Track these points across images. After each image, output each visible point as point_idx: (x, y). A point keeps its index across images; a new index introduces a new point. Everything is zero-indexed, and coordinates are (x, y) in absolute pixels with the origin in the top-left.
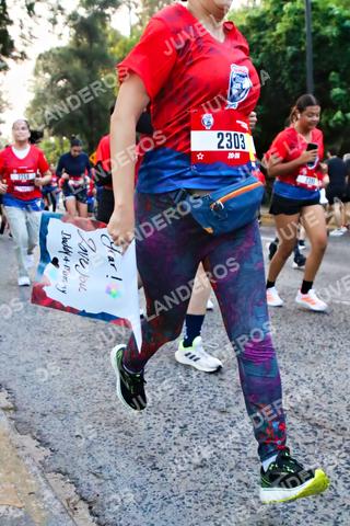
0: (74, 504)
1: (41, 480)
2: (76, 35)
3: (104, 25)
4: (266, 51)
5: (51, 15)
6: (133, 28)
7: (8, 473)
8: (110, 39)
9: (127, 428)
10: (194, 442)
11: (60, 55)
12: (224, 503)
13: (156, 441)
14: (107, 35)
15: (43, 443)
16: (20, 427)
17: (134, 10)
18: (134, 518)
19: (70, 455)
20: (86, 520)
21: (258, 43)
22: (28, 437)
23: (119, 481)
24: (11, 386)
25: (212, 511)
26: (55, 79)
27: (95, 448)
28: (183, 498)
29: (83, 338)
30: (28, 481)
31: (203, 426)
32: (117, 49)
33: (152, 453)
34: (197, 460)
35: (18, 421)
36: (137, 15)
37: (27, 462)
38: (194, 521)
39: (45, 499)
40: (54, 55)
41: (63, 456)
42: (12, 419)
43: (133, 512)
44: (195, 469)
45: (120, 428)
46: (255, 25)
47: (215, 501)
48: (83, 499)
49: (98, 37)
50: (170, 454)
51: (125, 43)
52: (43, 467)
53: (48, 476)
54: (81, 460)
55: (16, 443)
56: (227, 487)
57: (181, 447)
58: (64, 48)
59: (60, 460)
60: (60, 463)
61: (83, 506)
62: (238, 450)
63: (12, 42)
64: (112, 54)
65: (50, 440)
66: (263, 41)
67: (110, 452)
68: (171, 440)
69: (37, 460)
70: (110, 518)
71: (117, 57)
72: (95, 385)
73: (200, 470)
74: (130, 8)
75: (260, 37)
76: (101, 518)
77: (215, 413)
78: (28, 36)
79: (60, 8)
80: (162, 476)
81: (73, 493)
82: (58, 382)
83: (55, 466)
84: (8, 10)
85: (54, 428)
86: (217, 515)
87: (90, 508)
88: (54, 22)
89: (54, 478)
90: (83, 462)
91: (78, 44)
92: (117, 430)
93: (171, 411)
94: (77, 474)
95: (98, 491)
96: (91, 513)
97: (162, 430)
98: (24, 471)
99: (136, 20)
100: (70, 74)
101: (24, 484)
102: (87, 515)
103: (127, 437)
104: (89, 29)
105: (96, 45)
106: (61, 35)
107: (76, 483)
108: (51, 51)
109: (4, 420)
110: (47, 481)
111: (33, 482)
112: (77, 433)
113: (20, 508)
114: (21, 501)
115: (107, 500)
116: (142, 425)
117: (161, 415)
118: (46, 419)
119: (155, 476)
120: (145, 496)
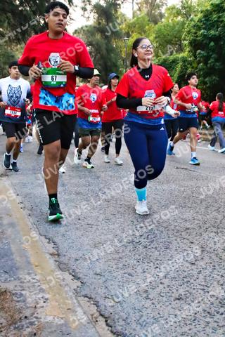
0: (96, 318)
1: (75, 301)
2: (98, 17)
3: (116, 11)
4: (222, 27)
5: (83, 5)
6: (134, 13)
7: (55, 295)
9: (130, 270)
10: (174, 283)
11: (88, 30)
12: (194, 324)
13: (148, 280)
14: (117, 18)
15: (76, 277)
16: (62, 266)
18: (134, 330)
19: (93, 287)
20: (104, 329)
21: (217, 21)
22: (67, 273)
23: (125, 305)
24: (56, 240)
25: (186, 329)
27: (109, 283)
28: (167, 319)
29: (101, 212)
30: (66, 301)
31: (180, 272)
32: (124, 26)
33: (146, 288)
34: (176, 295)
35: (60, 263)
36: (137, 4)
37: (66, 289)
38: (174, 335)
39: (77, 313)
40: (84, 31)
41: (89, 287)
42: (56, 261)
43: (134, 326)
44: (174, 300)
45: (125, 271)
46: (216, 9)
47: (188, 322)
48: (101, 315)
49: (112, 18)
50: (158, 290)
51: (129, 22)
52: (76, 292)
53: (79, 299)
54: (100, 290)
56: (196, 314)
57: (165, 286)
58: (90, 26)
59: (87, 289)
60: (86, 291)
61: (101, 320)
62: (203, 290)
64: (121, 29)
65: (81, 276)
66: (221, 19)
67: (119, 286)
68: (158, 281)
69: (73, 288)
70: (119, 328)
71: (124, 31)
73: (177, 301)
75: (219, 17)
76: (113, 328)
77: (188, 265)
79: (89, 1)
80: (153, 304)
81: (96, 311)
82: (85, 239)
83: (83, 293)
85: (83, 268)
86: (190, 332)
87: (106, 321)
88: (84, 9)
89: (84, 301)
90: (102, 291)
91: (99, 23)
92: (123, 272)
93: (158, 262)
94: (98, 299)
95: (111, 311)
96: (107, 325)
98: (64, 295)
99: (136, 7)
100: (94, 43)
101: (65, 303)
102: (104, 325)
103: (130, 277)
104: (107, 13)
105: (111, 24)
106: (89, 17)
107: (97, 304)
108: (82, 28)
109: (52, 261)
110: (79, 302)
111: (70, 302)
112: (98, 273)
113: (62, 318)
114: (63, 314)
115: (117, 317)
116: (139, 269)
117: (152, 264)
118: (78, 262)
119: (148, 303)
120: (142, 316)
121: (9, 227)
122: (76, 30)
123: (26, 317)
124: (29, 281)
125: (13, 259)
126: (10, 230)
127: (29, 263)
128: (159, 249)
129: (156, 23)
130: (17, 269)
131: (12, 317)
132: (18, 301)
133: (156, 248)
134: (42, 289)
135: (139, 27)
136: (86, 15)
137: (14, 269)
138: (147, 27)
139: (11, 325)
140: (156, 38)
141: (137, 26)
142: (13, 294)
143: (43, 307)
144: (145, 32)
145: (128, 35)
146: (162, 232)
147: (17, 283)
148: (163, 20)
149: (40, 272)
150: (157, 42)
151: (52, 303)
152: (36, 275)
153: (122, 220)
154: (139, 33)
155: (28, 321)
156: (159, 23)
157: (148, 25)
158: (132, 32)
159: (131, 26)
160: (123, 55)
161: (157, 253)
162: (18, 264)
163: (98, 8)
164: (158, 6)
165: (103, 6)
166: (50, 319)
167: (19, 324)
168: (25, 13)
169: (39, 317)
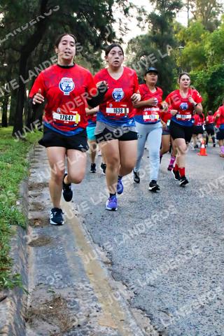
0: (150, 331)
1: (129, 312)
2: (153, 27)
3: (171, 20)
5: (138, 15)
6: (189, 21)
7: (108, 305)
8: (175, 28)
9: (185, 284)
11: (143, 40)
14: (172, 27)
15: (129, 288)
16: (115, 276)
17: (191, 9)
19: (147, 298)
22: (120, 283)
24: (109, 248)
26: (139, 56)
27: (163, 296)
30: (120, 312)
32: (179, 35)
35: (114, 272)
36: (193, 12)
39: (131, 325)
40: (139, 40)
41: (142, 298)
42: (109, 270)
45: (180, 284)
49: (167, 28)
50: (215, 306)
51: (184, 31)
52: (130, 303)
53: (133, 310)
54: (154, 302)
55: (112, 286)
58: (146, 36)
59: (141, 301)
60: (140, 303)
63: (114, 33)
64: (176, 38)
65: (134, 286)
67: (174, 299)
69: (126, 299)
71: (179, 40)
72: (163, 253)
74: (188, 8)
78: (124, 28)
79: (144, 11)
80: (210, 320)
81: (149, 324)
82: (139, 248)
83: (136, 304)
84: (113, 14)
85: (136, 279)
87: (160, 335)
88: (140, 19)
89: (137, 313)
90: (156, 304)
91: (154, 33)
92: (178, 284)
93: (215, 276)
94: (152, 312)
97: (209, 288)
98: (118, 305)
99: (191, 16)
100: (148, 52)
101: (118, 314)
103: (185, 290)
104: (161, 23)
105: (166, 33)
106: (144, 27)
107: (151, 318)
108: (137, 37)
109: (105, 270)
110: (132, 314)
111: (123, 313)
112: (152, 284)
113: (115, 329)
114: (116, 325)
115: (172, 332)
116: (195, 283)
117: (208, 278)
118: (132, 272)
119: (205, 320)
120: (198, 333)
121: (64, 234)
122: (131, 40)
123: (79, 326)
124: (83, 289)
125: (67, 266)
126: (64, 236)
127: (83, 270)
128: (215, 262)
129: (211, 30)
130: (71, 276)
131: (65, 324)
132: (72, 309)
133: (212, 262)
134: (95, 298)
135: (194, 36)
136: (142, 25)
137: (68, 276)
138: (202, 35)
139: (64, 332)
140: (211, 46)
141: (192, 34)
142: (67, 302)
143: (96, 316)
144: (200, 40)
145: (183, 44)
146: (218, 245)
147: (71, 290)
148: (219, 27)
149: (93, 280)
150: (212, 50)
151: (105, 312)
152: (89, 283)
153: (177, 231)
154: (195, 41)
155: (80, 330)
156: (215, 31)
157: (204, 33)
158: (187, 41)
159: (187, 35)
160: (178, 64)
161: (213, 266)
162: (72, 272)
163: (152, 17)
164: (214, 14)
165: (157, 16)
166: (103, 329)
167: (72, 332)
168: (82, 24)
169: (92, 326)
